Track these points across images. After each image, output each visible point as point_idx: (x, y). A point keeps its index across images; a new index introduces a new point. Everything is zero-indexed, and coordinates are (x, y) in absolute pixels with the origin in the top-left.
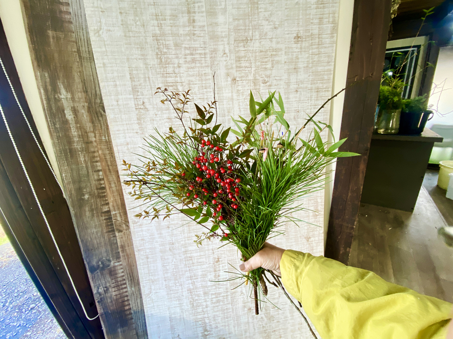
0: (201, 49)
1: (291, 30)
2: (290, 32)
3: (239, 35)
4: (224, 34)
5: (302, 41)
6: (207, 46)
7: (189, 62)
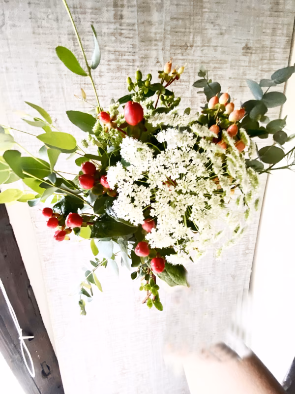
0: (129, 53)
1: (240, 38)
2: (238, 41)
3: (177, 39)
4: (158, 36)
5: (251, 53)
6: (137, 50)
7: (113, 71)
